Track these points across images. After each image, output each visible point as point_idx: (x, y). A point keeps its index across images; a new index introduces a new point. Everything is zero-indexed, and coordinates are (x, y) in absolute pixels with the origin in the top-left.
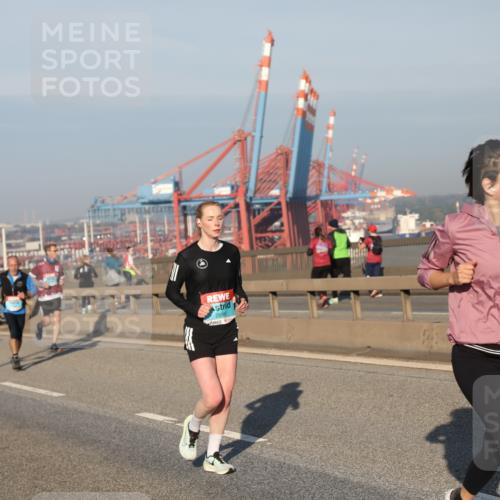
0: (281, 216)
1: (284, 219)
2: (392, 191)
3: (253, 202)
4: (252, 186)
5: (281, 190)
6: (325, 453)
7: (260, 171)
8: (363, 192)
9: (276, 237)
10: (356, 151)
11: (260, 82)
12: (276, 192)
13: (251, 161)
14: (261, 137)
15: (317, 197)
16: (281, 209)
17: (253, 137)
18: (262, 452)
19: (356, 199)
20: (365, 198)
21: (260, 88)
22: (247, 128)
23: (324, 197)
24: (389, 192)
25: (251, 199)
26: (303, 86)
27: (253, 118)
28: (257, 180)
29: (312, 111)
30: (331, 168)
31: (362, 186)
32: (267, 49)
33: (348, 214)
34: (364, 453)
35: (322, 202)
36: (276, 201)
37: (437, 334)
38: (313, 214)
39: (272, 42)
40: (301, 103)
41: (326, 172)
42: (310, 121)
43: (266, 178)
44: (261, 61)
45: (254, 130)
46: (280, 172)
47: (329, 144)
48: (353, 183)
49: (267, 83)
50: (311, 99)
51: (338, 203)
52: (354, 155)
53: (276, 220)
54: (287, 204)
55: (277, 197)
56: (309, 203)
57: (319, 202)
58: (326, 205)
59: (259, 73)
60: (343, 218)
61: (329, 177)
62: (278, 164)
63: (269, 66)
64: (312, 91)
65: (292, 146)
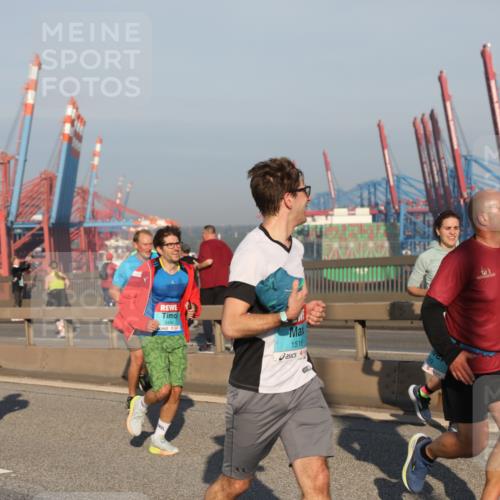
0: (41, 241)
1: (46, 244)
2: (156, 220)
3: (14, 226)
4: (13, 209)
5: (43, 215)
6: (70, 484)
7: (22, 195)
8: (127, 220)
9: (37, 263)
10: (121, 179)
11: (26, 105)
12: (38, 217)
13: (13, 185)
14: (25, 161)
15: (80, 223)
16: (42, 235)
17: (17, 160)
18: (5, 484)
19: (120, 227)
20: (129, 227)
21: (25, 111)
22: (11, 151)
23: (87, 224)
24: (153, 221)
25: (12, 223)
26: (70, 111)
27: (17, 141)
28: (20, 204)
29: (79, 137)
30: (95, 195)
31: (126, 214)
32: (33, 72)
33: (111, 243)
34: (110, 485)
35: (85, 229)
36: (38, 227)
37: (191, 365)
38: (76, 241)
39: (40, 66)
40: (67, 128)
41: (90, 199)
42: (76, 148)
43: (29, 203)
44: (28, 84)
45: (18, 154)
46: (44, 197)
47: (95, 171)
48: (118, 211)
49: (33, 106)
50: (78, 124)
51: (103, 230)
52: (120, 183)
53: (37, 245)
54: (50, 229)
55: (39, 223)
56: (72, 230)
57: (82, 229)
58: (89, 231)
59: (25, 96)
60: (106, 246)
61: (93, 204)
62: (42, 189)
63: (36, 90)
64: (79, 117)
65: (58, 171)
